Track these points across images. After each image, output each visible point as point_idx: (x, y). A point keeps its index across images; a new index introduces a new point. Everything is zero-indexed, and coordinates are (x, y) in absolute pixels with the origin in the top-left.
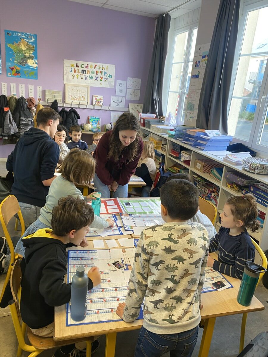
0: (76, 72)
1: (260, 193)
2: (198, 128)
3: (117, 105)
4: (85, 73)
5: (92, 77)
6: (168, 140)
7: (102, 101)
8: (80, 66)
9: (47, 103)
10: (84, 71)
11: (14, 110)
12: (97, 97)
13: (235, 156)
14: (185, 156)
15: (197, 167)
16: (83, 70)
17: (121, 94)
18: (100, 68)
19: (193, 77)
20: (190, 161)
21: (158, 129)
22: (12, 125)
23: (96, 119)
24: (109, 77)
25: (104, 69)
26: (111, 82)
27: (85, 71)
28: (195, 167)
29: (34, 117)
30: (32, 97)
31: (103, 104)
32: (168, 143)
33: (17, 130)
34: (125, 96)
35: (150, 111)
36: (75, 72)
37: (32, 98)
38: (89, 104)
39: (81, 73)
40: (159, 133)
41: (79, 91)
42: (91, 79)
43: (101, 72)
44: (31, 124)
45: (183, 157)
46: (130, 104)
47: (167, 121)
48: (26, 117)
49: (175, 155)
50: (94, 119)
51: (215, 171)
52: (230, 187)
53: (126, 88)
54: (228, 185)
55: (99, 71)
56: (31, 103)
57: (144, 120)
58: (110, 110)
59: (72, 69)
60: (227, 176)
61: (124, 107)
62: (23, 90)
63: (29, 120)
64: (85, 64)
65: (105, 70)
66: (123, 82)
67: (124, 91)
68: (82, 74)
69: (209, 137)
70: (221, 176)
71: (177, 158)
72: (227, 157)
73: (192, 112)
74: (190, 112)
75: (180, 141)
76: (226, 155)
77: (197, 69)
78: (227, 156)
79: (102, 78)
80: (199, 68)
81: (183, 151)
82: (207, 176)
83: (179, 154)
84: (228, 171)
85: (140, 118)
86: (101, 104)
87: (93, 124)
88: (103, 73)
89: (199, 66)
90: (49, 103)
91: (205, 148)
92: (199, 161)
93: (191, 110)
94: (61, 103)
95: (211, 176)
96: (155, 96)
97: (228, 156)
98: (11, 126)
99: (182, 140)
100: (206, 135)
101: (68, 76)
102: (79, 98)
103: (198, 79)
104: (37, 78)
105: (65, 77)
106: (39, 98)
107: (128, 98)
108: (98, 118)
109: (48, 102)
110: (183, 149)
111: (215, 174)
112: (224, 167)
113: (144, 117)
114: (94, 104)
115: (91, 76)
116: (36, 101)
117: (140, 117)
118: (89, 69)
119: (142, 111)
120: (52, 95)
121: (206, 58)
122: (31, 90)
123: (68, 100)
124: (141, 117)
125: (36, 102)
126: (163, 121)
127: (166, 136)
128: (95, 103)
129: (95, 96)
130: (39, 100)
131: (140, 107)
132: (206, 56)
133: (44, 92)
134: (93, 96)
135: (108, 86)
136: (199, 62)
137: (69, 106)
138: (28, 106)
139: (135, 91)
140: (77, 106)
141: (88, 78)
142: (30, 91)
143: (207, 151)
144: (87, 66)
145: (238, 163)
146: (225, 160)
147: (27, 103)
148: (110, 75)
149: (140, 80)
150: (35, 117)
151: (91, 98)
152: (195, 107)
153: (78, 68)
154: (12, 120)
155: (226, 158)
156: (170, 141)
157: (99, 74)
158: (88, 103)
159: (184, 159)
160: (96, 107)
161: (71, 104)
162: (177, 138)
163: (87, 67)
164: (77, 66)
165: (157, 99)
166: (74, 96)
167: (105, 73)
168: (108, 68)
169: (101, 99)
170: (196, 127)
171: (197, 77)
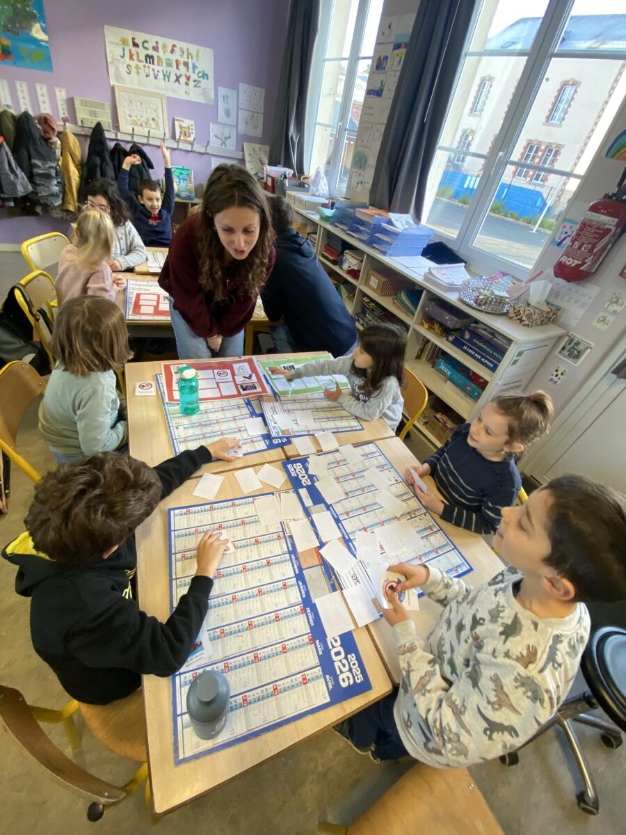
0: (133, 60)
1: (481, 345)
2: (373, 205)
3: (222, 145)
4: (153, 63)
5: (168, 74)
6: (321, 226)
7: (192, 133)
8: (140, 45)
9: (81, 129)
10: (149, 58)
11: (15, 141)
12: (181, 123)
13: (443, 272)
14: (350, 261)
15: (371, 283)
16: (147, 56)
17: (227, 121)
18: (183, 52)
19: (370, 94)
20: (359, 271)
21: (300, 201)
22: (16, 175)
23: (184, 172)
24: (204, 78)
25: (192, 58)
26: (208, 90)
27: (152, 57)
28: (367, 283)
29: (59, 160)
30: (48, 114)
31: (194, 139)
32: (320, 233)
33: (30, 188)
34: (235, 124)
35: (282, 162)
36: (131, 57)
37: (48, 117)
38: (167, 136)
39: (144, 63)
40: (303, 209)
41: (143, 105)
42: (166, 79)
43: (186, 64)
44: (56, 175)
45: (347, 262)
46: (245, 144)
47: (314, 185)
48: (44, 158)
49: (332, 256)
50: (181, 171)
51: (403, 296)
52: (427, 327)
53: (238, 108)
54: (424, 323)
55: (182, 60)
56: (47, 128)
57: (273, 179)
58: (210, 152)
59: (124, 50)
60: (427, 309)
61: (234, 148)
62: (26, 94)
63: (51, 167)
64: (152, 39)
65: (194, 61)
66: (232, 93)
67: (233, 114)
68: (147, 65)
69: (395, 227)
70: (416, 308)
71: (335, 263)
72: (430, 273)
73: (362, 173)
74: (359, 171)
75: (342, 230)
76: (429, 270)
77: (381, 76)
78: (432, 270)
79: (188, 78)
80: (384, 73)
81: (347, 251)
82: (387, 303)
83: (339, 256)
84: (428, 300)
85: (265, 176)
86: (191, 139)
87: (180, 182)
88: (191, 66)
89: (384, 68)
90: (86, 129)
91: (389, 249)
92: (375, 274)
93: (360, 167)
94: (111, 130)
95: (394, 303)
96: (292, 131)
97: (434, 272)
98: (14, 179)
99: (346, 228)
100: (390, 222)
101: (117, 68)
102: (147, 123)
103: (378, 99)
104: (50, 69)
105: (112, 70)
106: (64, 116)
107: (242, 128)
108: (188, 170)
109: (83, 127)
110: (346, 246)
111: (402, 302)
112: (424, 293)
113: (273, 174)
114: (177, 137)
115: (167, 72)
116: (58, 123)
117: (265, 173)
118: (161, 54)
119: (266, 161)
120: (90, 111)
121: (403, 51)
122: (43, 95)
123: (125, 126)
124: (269, 174)
125: (58, 125)
126: (306, 186)
127: (316, 218)
128: (180, 137)
129: (178, 120)
130: (65, 120)
131: (263, 152)
132: (403, 45)
133: (71, 102)
134: (174, 120)
135: (201, 100)
136: (386, 58)
137: (129, 138)
138: (43, 134)
139: (253, 116)
140: (145, 141)
141: (161, 76)
142: (41, 99)
143: (391, 255)
144: (155, 45)
145: (451, 288)
146: (426, 278)
147: (38, 126)
148: (203, 72)
149: (263, 91)
150: (61, 160)
151: (171, 124)
152: (369, 162)
153: (136, 49)
154: (14, 165)
155: (429, 276)
156: (324, 228)
157: (183, 69)
158: (165, 134)
159: (349, 267)
160: (182, 146)
161: (132, 135)
162: (336, 224)
163: (155, 49)
164: (135, 45)
165: (294, 138)
166: (136, 116)
167: (195, 67)
168: (200, 54)
169: (191, 127)
170: (368, 204)
171: (378, 93)
